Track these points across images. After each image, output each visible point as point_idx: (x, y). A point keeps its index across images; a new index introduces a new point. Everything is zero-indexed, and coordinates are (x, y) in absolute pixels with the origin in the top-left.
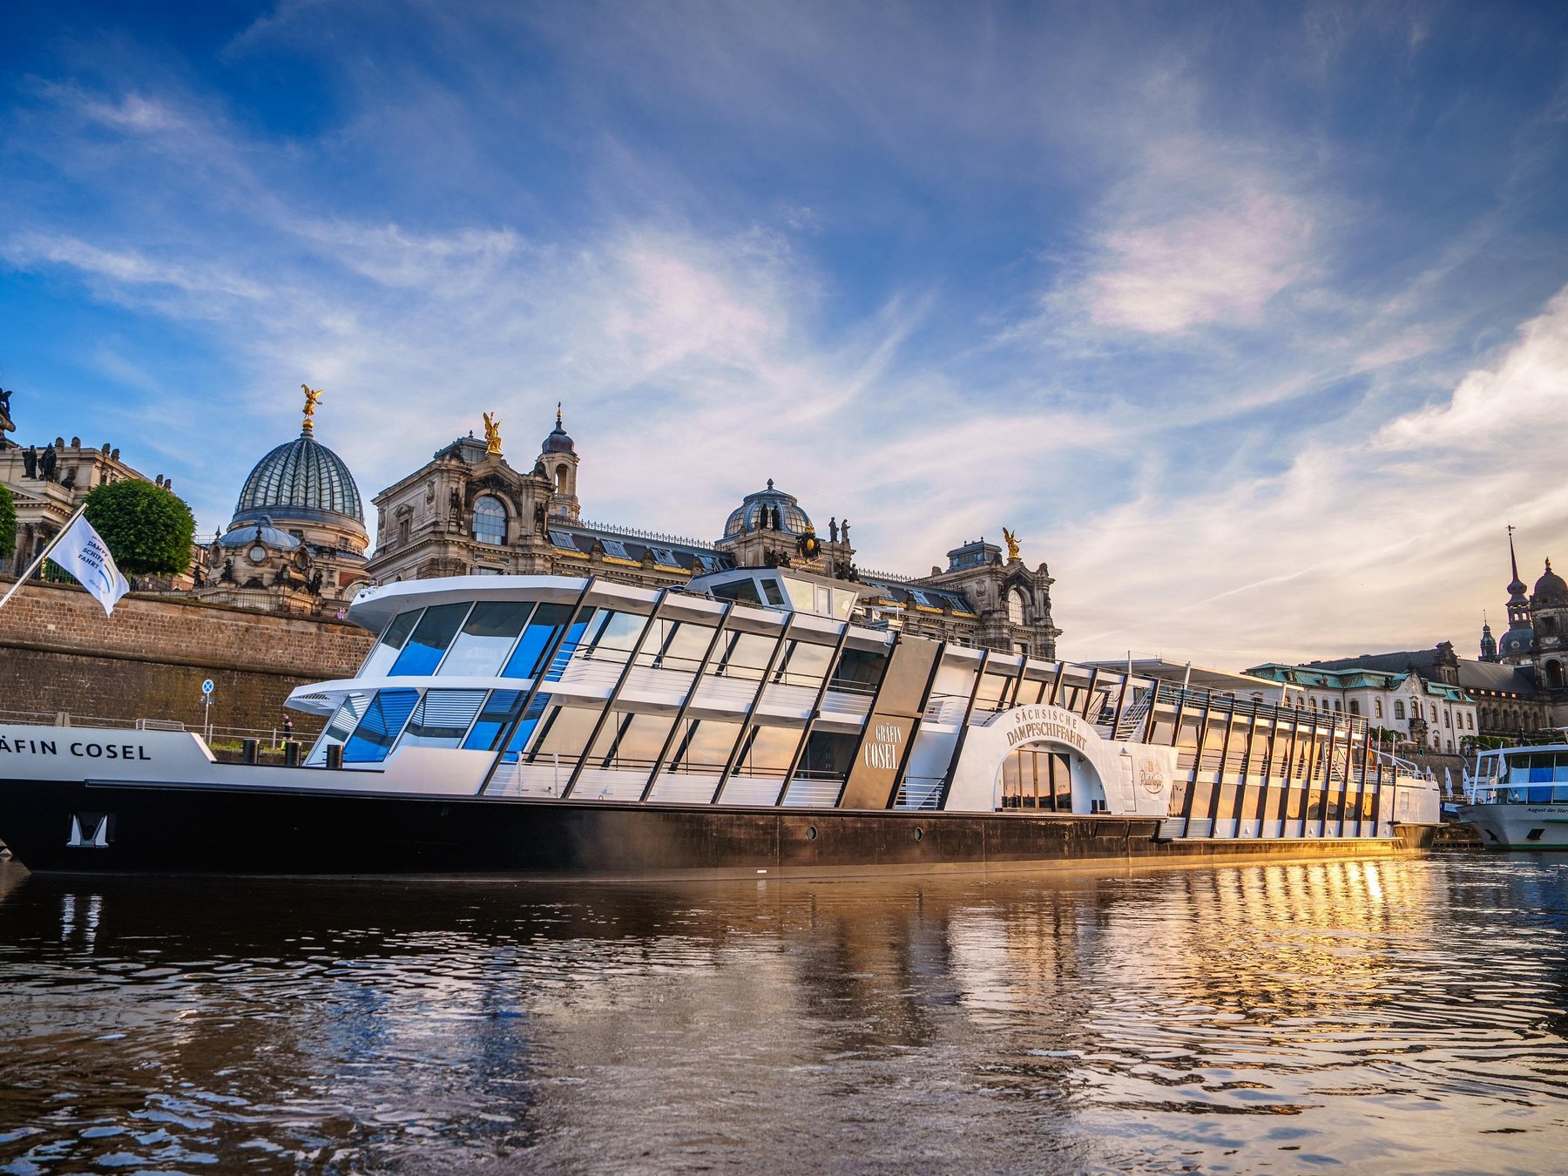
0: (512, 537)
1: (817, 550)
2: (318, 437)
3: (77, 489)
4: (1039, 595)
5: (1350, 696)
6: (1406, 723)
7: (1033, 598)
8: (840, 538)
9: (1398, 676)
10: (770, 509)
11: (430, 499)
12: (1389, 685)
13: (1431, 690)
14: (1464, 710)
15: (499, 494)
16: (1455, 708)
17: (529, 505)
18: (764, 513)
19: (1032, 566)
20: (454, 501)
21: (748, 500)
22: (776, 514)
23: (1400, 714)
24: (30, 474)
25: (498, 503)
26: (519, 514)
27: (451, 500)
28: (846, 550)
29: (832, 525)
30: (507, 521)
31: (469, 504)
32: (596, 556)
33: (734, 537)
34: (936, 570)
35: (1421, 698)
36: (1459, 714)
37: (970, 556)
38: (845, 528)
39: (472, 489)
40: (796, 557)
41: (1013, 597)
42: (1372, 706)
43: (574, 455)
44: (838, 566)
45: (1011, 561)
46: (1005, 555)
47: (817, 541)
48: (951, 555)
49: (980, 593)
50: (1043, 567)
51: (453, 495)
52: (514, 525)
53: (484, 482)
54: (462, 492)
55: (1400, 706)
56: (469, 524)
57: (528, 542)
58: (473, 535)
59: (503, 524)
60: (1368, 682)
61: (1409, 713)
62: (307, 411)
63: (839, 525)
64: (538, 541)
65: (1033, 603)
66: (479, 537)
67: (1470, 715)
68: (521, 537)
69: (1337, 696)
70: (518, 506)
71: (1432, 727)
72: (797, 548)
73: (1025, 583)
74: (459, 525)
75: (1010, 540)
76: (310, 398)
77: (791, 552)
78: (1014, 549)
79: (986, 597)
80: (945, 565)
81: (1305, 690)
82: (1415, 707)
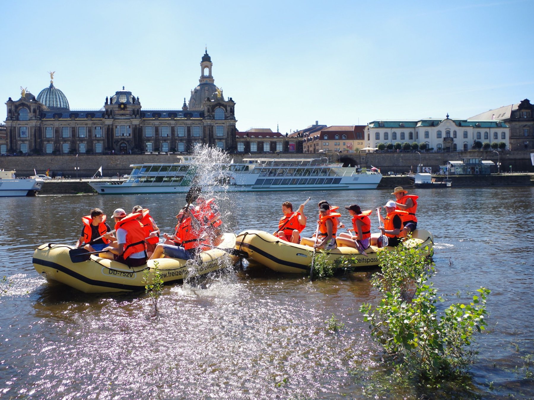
1: (125, 107)
4: (229, 109)
6: (442, 140)
17: (32, 109)
22: (112, 99)
25: (25, 110)
31: (16, 111)
36: (496, 133)
39: (17, 107)
41: (219, 110)
42: (423, 134)
44: (134, 111)
54: (13, 109)
55: (440, 133)
56: (17, 116)
64: (34, 118)
65: (227, 112)
66: (21, 119)
67: (504, 133)
68: (31, 117)
73: (223, 105)
74: (11, 117)
77: (116, 109)
81: (390, 129)
82: (448, 132)
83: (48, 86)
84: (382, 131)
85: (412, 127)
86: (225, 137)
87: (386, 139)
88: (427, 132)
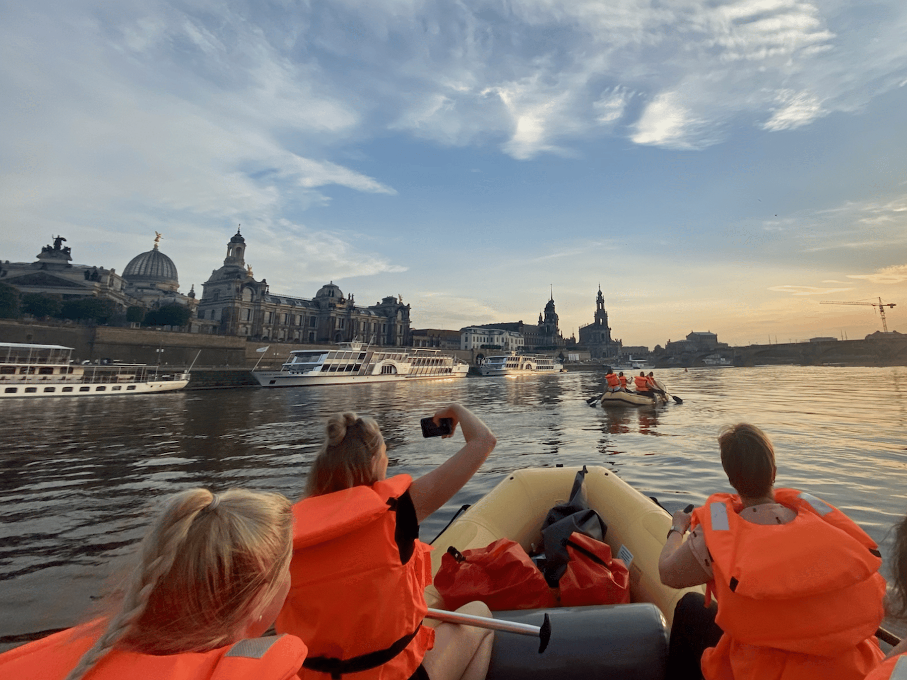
0: (254, 300)
1: (344, 302)
2: (160, 250)
3: (102, 283)
4: (406, 312)
5: (491, 336)
6: (504, 343)
8: (351, 298)
9: (503, 331)
10: (332, 291)
11: (230, 290)
12: (501, 334)
13: (512, 334)
14: (521, 339)
15: (251, 288)
16: (519, 339)
17: (260, 291)
18: (330, 292)
19: (406, 305)
20: (238, 290)
21: (325, 287)
22: (333, 292)
23: (503, 341)
24: (87, 278)
25: (250, 290)
26: (256, 293)
27: (236, 290)
28: (352, 301)
29: (349, 295)
30: (253, 295)
31: (242, 291)
32: (278, 304)
33: (319, 297)
34: (378, 303)
35: (508, 337)
37: (389, 300)
38: (353, 296)
39: (243, 287)
41: (399, 312)
42: (496, 340)
44: (350, 306)
45: (400, 303)
46: (398, 301)
47: (344, 299)
48: (383, 299)
49: (390, 311)
50: (409, 305)
51: (237, 288)
52: (255, 296)
53: (248, 284)
54: (240, 288)
55: (503, 339)
56: (241, 296)
57: (259, 301)
58: (242, 299)
59: (251, 296)
60: (495, 333)
61: (505, 341)
62: (156, 240)
63: (351, 295)
64: (262, 301)
65: (405, 314)
66: (243, 300)
68: (257, 300)
69: (487, 336)
70: (256, 291)
71: (510, 344)
72: (338, 301)
73: (403, 309)
74: (238, 297)
75: (400, 297)
76: (158, 237)
77: (336, 303)
78: (401, 300)
79: (392, 312)
80: (381, 302)
81: (479, 335)
82: (506, 339)
83: (151, 248)
86: (403, 334)
87: (478, 341)
88: (497, 338)
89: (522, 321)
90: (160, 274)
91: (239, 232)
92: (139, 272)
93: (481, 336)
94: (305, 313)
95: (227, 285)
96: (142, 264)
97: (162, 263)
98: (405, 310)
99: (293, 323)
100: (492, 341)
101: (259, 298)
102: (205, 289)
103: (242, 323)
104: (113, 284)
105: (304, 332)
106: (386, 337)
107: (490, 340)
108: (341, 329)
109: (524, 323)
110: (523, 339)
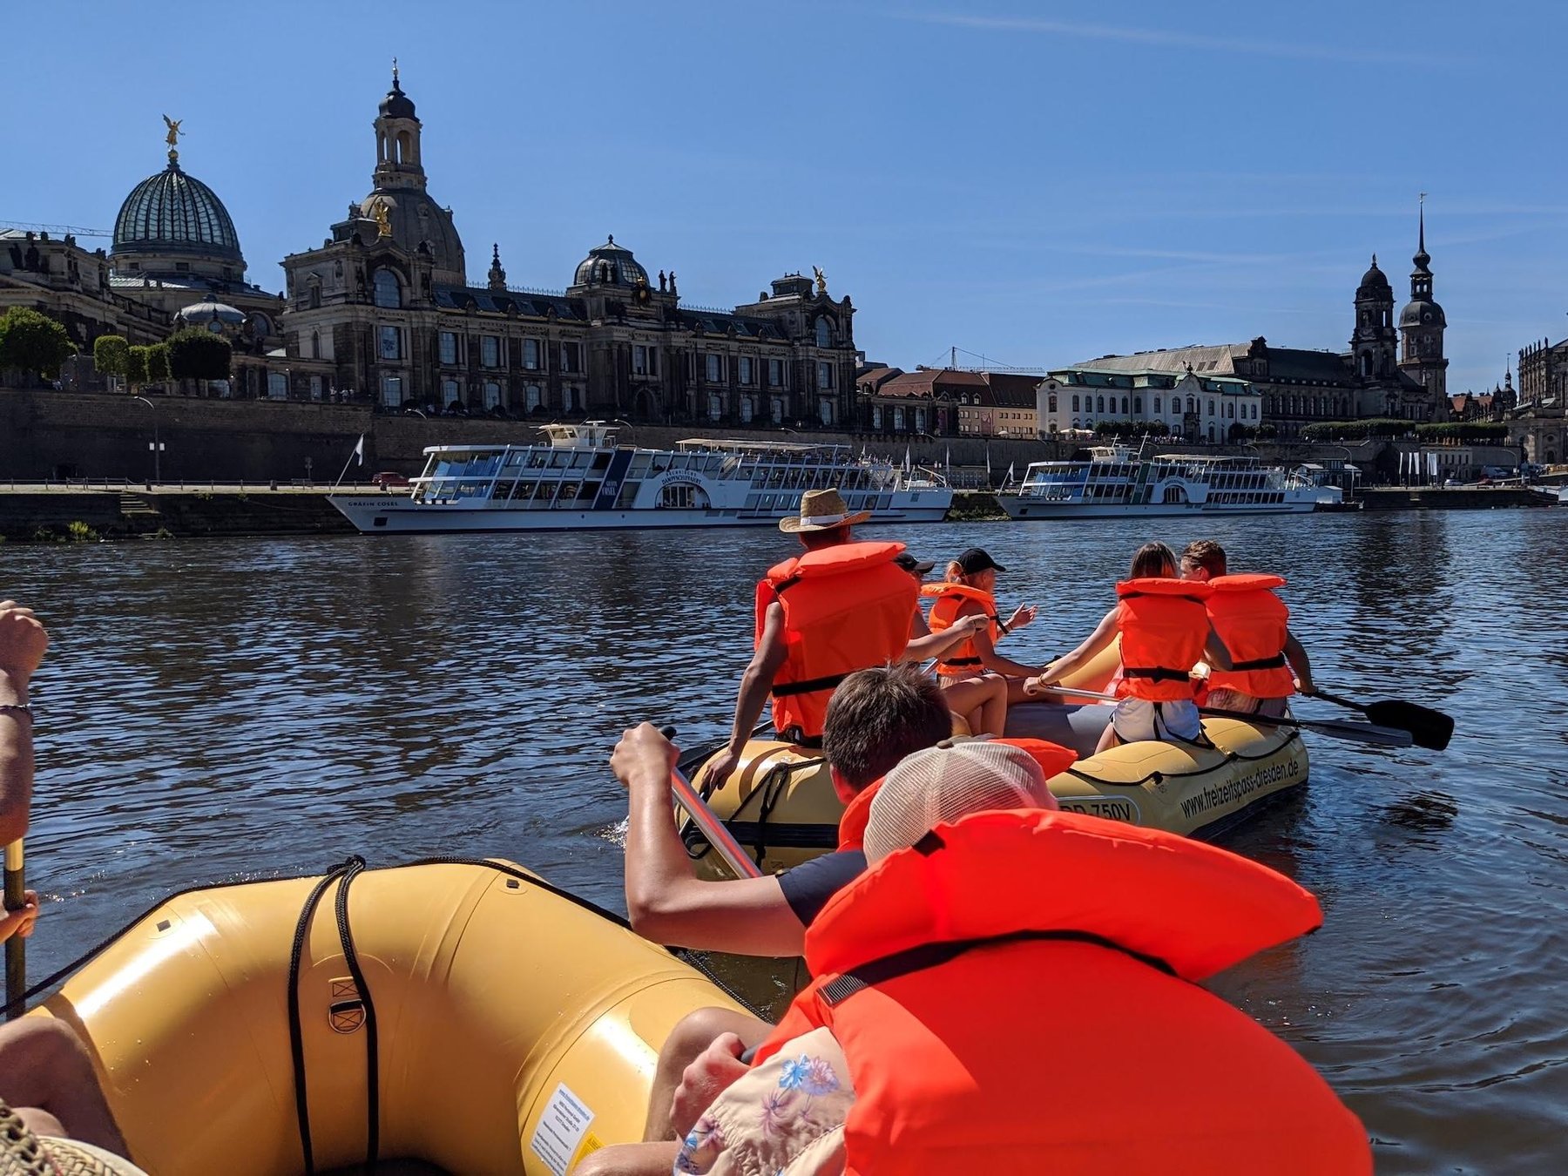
0: (406, 301)
1: (650, 298)
3: (52, 273)
4: (842, 322)
5: (1137, 393)
6: (1181, 416)
7: (837, 325)
8: (668, 286)
10: (609, 266)
11: (339, 274)
12: (1170, 385)
14: (1248, 400)
15: (393, 268)
16: (1240, 400)
17: (416, 276)
18: (605, 269)
19: (838, 299)
20: (360, 277)
22: (615, 270)
23: (1177, 409)
25: (391, 275)
26: (410, 284)
27: (357, 277)
29: (662, 276)
30: (400, 287)
31: (370, 278)
33: (582, 286)
34: (763, 295)
36: (1244, 407)
37: (791, 287)
38: (672, 278)
39: (372, 265)
40: (632, 304)
41: (820, 322)
42: (1153, 405)
43: (417, 120)
44: (666, 310)
45: (822, 294)
46: (815, 289)
47: (650, 289)
48: (775, 284)
49: (792, 322)
50: (847, 299)
51: (358, 272)
52: (406, 292)
53: (381, 259)
54: (364, 269)
55: (1177, 402)
56: (372, 294)
57: (418, 306)
58: (376, 303)
59: (397, 291)
60: (1150, 383)
61: (1184, 409)
62: (172, 140)
63: (667, 276)
64: (426, 306)
65: (838, 330)
66: (380, 303)
67: (1254, 407)
68: (412, 301)
69: (1123, 393)
70: (408, 278)
71: (1206, 418)
72: (635, 296)
73: (831, 313)
74: (365, 296)
75: (818, 276)
76: (173, 128)
77: (630, 300)
78: (822, 285)
79: (795, 325)
81: (1094, 390)
82: (1191, 402)
84: (1083, 393)
85: (1126, 388)
86: (836, 391)
87: (1089, 410)
88: (1158, 401)
89: (1262, 340)
90: (192, 236)
91: (396, 83)
92: (147, 231)
93: (1102, 392)
94: (547, 333)
95: (332, 264)
96: (148, 211)
97: (194, 203)
98: (839, 315)
99: (516, 362)
100: (1138, 410)
101: (419, 296)
102: (289, 272)
103: (386, 367)
104: (78, 275)
105: (549, 387)
106: (786, 399)
107: (1131, 406)
108: (650, 377)
109: (1268, 345)
110: (1258, 401)
